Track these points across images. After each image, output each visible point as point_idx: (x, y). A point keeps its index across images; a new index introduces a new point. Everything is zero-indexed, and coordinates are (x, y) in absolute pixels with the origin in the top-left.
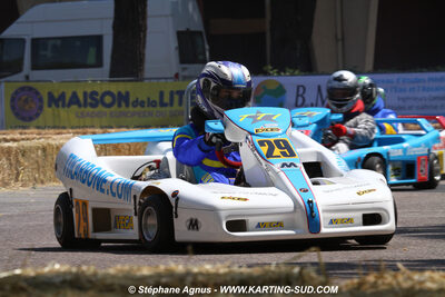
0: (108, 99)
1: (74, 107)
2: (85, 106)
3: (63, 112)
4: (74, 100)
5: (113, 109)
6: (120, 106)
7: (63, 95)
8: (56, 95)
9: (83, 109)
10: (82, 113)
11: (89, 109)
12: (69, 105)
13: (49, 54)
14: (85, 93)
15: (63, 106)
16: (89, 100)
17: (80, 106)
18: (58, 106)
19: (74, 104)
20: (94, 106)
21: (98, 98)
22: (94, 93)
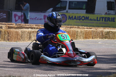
0: (83, 18)
1: (75, 20)
2: (78, 20)
4: (75, 18)
5: (85, 21)
6: (86, 20)
7: (72, 17)
8: (71, 17)
10: (77, 22)
12: (74, 20)
13: (73, 5)
14: (78, 16)
15: (72, 19)
16: (79, 18)
17: (76, 20)
18: (71, 19)
19: (75, 19)
20: (80, 20)
21: (81, 18)
22: (80, 16)
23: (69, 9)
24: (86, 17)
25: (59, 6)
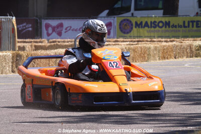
0: (161, 25)
1: (146, 28)
2: (151, 27)
3: (141, 30)
4: (146, 25)
5: (164, 28)
6: (166, 27)
7: (141, 23)
8: (139, 23)
9: (150, 29)
10: (150, 31)
11: (153, 29)
12: (144, 27)
13: (142, 3)
14: (151, 22)
15: (142, 27)
16: (153, 25)
17: (149, 27)
18: (139, 27)
19: (146, 26)
20: (155, 27)
21: (157, 24)
22: (155, 22)
23: (136, 9)
24: (166, 22)
25: (120, 6)
